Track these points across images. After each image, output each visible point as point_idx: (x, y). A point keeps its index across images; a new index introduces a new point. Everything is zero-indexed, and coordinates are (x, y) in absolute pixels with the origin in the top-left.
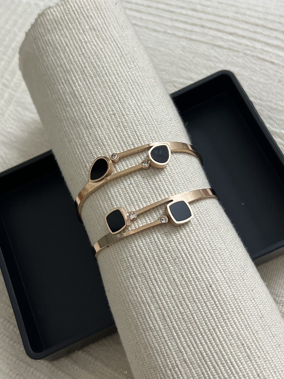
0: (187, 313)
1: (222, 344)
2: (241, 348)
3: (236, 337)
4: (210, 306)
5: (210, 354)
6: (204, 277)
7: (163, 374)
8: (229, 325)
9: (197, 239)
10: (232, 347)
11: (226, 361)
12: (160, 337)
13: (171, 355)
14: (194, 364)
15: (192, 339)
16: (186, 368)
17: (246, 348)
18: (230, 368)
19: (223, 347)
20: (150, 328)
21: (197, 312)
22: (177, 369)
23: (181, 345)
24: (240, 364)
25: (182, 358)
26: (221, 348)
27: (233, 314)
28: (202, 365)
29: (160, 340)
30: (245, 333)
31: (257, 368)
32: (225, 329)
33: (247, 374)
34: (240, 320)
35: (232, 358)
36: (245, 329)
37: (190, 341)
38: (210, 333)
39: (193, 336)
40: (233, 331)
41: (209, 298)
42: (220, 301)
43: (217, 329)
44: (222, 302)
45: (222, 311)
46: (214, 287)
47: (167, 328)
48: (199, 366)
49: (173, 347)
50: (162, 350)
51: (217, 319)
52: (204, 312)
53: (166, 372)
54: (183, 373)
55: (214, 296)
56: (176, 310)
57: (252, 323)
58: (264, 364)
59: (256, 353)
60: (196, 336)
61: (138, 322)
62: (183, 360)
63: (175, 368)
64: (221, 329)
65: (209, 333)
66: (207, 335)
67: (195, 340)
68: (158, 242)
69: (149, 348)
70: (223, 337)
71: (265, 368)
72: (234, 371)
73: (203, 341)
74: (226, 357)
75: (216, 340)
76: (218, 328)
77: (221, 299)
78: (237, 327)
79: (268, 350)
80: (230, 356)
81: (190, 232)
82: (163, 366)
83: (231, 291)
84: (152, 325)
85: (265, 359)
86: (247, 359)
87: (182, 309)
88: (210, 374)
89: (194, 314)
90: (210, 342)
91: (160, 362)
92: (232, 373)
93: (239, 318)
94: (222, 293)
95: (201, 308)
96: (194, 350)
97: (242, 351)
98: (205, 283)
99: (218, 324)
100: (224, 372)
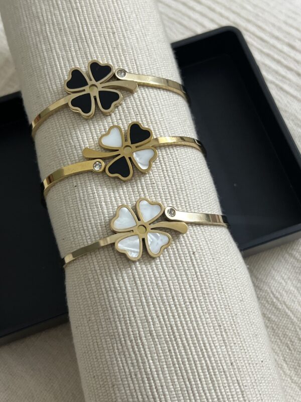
0: (163, 278)
1: (197, 321)
2: (217, 329)
3: (213, 317)
4: (190, 276)
5: (182, 330)
6: (188, 242)
7: (121, 345)
8: (208, 301)
9: (186, 200)
10: (208, 326)
11: (198, 341)
12: (125, 301)
13: (135, 324)
14: (161, 338)
15: (163, 309)
16: (151, 342)
17: (223, 330)
18: (202, 350)
19: (198, 325)
20: (115, 288)
21: (175, 280)
22: (139, 341)
23: (149, 313)
24: (214, 347)
25: (148, 329)
26: (195, 325)
27: (213, 290)
28: (170, 341)
29: (124, 305)
30: (223, 314)
31: (231, 356)
32: (203, 305)
33: (220, 361)
34: (220, 298)
35: (205, 339)
36: (224, 309)
37: (161, 311)
38: (186, 306)
39: (165, 306)
40: (211, 308)
41: (190, 267)
42: (202, 272)
43: (193, 303)
44: (203, 274)
45: (203, 284)
46: (197, 256)
47: (135, 292)
48: (167, 342)
49: (139, 314)
50: (125, 316)
51: (196, 291)
52: (182, 281)
53: (126, 343)
54: (146, 347)
55: (196, 266)
56: (150, 272)
57: (232, 304)
58: (239, 353)
59: (233, 338)
60: (168, 306)
61: (101, 279)
62: (148, 332)
63: (137, 340)
64: (198, 303)
65: (184, 306)
66: (181, 307)
67: (167, 311)
68: (142, 192)
69: (110, 311)
70: (199, 314)
71: (240, 358)
72: (205, 354)
73: (176, 314)
74: (199, 336)
75: (191, 316)
76: (196, 303)
77: (203, 271)
78: (216, 306)
79: (245, 337)
80: (204, 336)
81: (180, 189)
82: (123, 335)
83: (215, 264)
84: (117, 286)
85: (240, 347)
86: (221, 343)
87: (157, 274)
88: (178, 354)
89: (171, 281)
90: (184, 316)
91: (120, 330)
92: (203, 356)
93: (219, 296)
94: (205, 264)
95: (179, 276)
96: (163, 323)
97: (218, 333)
98: (188, 249)
99: (196, 298)
100: (194, 353)
